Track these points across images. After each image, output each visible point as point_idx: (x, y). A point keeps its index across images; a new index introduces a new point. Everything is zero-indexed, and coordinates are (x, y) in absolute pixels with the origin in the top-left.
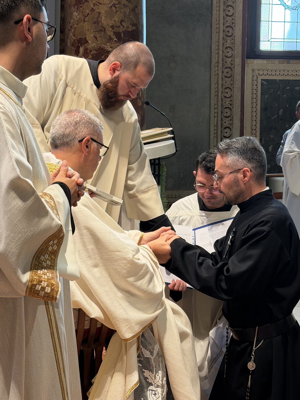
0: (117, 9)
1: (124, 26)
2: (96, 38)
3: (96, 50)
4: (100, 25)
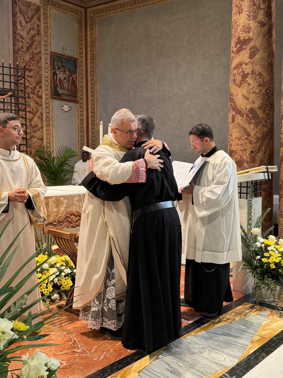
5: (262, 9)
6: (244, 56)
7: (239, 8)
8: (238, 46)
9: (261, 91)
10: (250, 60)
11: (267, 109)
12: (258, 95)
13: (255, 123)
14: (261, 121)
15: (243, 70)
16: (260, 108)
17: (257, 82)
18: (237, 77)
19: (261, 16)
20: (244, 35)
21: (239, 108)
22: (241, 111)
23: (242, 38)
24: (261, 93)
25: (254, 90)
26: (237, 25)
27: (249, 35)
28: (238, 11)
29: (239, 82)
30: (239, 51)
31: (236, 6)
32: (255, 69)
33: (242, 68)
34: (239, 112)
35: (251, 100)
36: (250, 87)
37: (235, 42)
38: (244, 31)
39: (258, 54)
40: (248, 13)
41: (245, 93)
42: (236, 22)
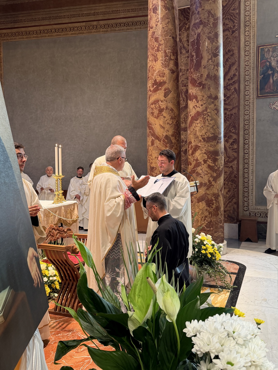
0: (204, 128)
1: (207, 135)
2: (195, 141)
3: (195, 146)
4: (196, 135)
5: (173, 60)
6: (160, 95)
7: (155, 57)
8: (155, 86)
9: (173, 123)
10: (164, 98)
11: (177, 136)
12: (171, 126)
13: (170, 147)
14: (174, 145)
15: (159, 105)
16: (172, 135)
17: (170, 115)
18: (155, 111)
19: (172, 65)
20: (159, 78)
21: (157, 135)
22: (159, 137)
23: (158, 81)
24: (173, 124)
25: (168, 121)
26: (154, 70)
27: (163, 79)
28: (154, 59)
29: (157, 115)
30: (155, 90)
31: (152, 55)
32: (169, 105)
33: (159, 104)
34: (157, 138)
35: (166, 129)
36: (165, 119)
37: (151, 83)
38: (159, 75)
39: (170, 94)
40: (162, 62)
41: (161, 123)
42: (152, 67)
